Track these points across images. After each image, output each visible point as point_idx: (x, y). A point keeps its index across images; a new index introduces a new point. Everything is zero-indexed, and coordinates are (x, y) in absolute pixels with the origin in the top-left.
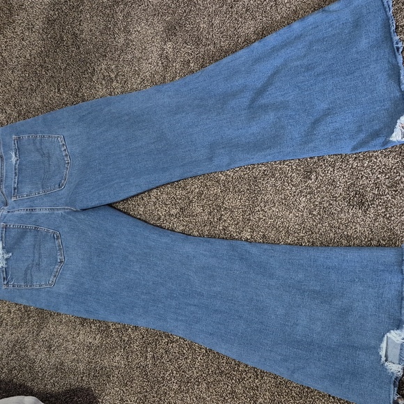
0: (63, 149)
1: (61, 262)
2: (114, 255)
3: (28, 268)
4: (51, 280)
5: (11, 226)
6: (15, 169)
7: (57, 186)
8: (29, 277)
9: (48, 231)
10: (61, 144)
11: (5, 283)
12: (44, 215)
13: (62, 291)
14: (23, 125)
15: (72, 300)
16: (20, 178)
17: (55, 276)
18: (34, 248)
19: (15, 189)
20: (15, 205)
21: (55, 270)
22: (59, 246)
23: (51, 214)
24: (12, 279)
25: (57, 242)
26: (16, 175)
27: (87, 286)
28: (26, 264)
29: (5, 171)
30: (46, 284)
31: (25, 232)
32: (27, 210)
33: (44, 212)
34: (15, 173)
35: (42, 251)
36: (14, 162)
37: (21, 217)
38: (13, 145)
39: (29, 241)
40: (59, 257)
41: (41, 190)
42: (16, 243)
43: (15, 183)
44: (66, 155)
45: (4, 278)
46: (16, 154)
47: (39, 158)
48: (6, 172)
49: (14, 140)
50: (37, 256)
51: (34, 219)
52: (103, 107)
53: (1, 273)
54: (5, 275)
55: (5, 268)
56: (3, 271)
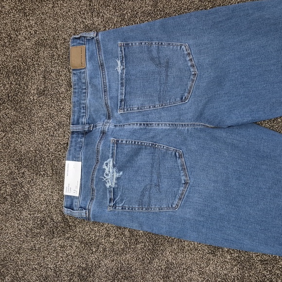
0: (188, 59)
1: (186, 183)
2: (260, 179)
3: (145, 189)
4: (175, 203)
5: (124, 142)
6: (122, 79)
7: (179, 99)
8: (146, 199)
9: (167, 149)
10: (186, 52)
11: (112, 204)
12: (163, 131)
13: (188, 216)
14: (132, 30)
15: (203, 226)
16: (128, 89)
17: (180, 199)
18: (152, 167)
19: (121, 101)
20: (121, 118)
21: (180, 192)
22: (182, 165)
23: (172, 130)
24: (122, 200)
25: (179, 161)
26: (122, 86)
27: (222, 212)
28: (143, 185)
29: (107, 81)
30: (168, 207)
31: (140, 149)
32: (141, 124)
33: (164, 128)
34: (122, 83)
35: (161, 171)
36: (120, 71)
37: (134, 132)
38: (119, 52)
39: (143, 159)
40: (183, 178)
41: (157, 103)
42: (129, 161)
43: (122, 94)
44: (193, 66)
45: (110, 199)
46: (122, 62)
47: (152, 67)
48: (109, 81)
49: (121, 47)
50: (155, 176)
51: (151, 134)
52: (250, 12)
53: (108, 194)
54: (112, 196)
55: (113, 188)
56: (110, 192)
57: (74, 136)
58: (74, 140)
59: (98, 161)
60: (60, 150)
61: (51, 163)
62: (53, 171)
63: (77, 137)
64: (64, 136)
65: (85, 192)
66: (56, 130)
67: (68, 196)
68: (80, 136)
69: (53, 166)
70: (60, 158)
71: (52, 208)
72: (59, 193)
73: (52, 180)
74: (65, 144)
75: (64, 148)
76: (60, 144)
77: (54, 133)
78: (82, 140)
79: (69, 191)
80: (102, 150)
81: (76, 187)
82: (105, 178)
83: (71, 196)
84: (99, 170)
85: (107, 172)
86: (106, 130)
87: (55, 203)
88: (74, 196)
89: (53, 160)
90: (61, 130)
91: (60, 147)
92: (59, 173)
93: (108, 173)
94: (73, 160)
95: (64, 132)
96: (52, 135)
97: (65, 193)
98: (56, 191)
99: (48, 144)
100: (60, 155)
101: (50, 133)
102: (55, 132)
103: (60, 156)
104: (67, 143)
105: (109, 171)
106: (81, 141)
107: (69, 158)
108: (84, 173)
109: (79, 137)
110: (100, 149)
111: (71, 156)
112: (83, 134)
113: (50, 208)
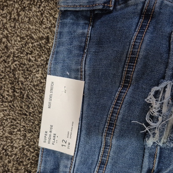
53: (146, 160)
54: (156, 165)
55: (161, 148)
56: (152, 156)
57: (68, 20)
58: (66, 30)
59: (127, 82)
60: (32, 52)
61: (11, 75)
62: (14, 91)
63: (73, 24)
64: (42, 23)
65: (88, 147)
66: (23, 9)
67: (48, 152)
68: (82, 22)
69: (14, 81)
70: (31, 67)
71: (9, 162)
72: (25, 136)
73: (12, 108)
74: (41, 38)
75: (41, 47)
76: (32, 38)
77: (19, 15)
78: (86, 31)
79: (52, 140)
80: (146, 57)
81: (69, 135)
82: (148, 125)
83: (54, 152)
84: (130, 103)
85: (154, 111)
86: (157, 9)
87: (16, 155)
88: (62, 153)
89: (14, 70)
90: (34, 9)
91: (30, 45)
92: (27, 96)
93: (156, 114)
94: (63, 75)
95: (42, 14)
96: (14, 19)
97: (42, 143)
98: (19, 130)
99: (7, 37)
100: (30, 60)
101: (10, 13)
102: (22, 13)
103: (31, 63)
104: (48, 38)
105: (160, 112)
106: (83, 34)
107: (55, 70)
108: (89, 105)
109: (78, 25)
110: (141, 54)
111: (59, 67)
112: (86, 18)
113: (6, 161)
